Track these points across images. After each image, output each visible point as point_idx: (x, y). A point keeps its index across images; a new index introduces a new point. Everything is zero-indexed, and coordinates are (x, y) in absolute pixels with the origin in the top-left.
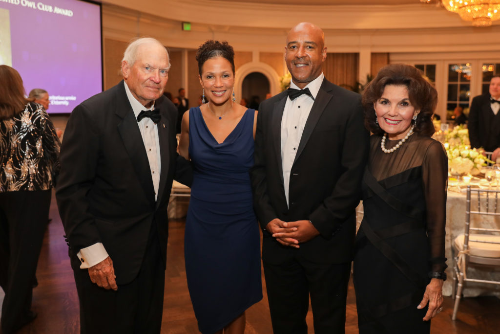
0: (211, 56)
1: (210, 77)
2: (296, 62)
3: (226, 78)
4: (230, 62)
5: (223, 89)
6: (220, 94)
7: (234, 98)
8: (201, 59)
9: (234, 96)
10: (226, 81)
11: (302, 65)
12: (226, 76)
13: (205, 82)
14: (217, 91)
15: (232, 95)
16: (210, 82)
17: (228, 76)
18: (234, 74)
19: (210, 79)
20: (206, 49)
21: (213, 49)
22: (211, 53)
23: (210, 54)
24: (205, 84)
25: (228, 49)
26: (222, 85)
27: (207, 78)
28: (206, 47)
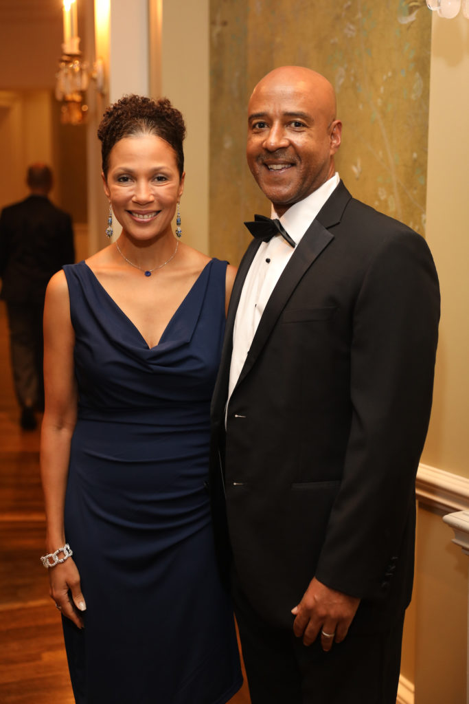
0: (130, 132)
1: (125, 180)
2: (265, 160)
3: (161, 183)
4: (173, 147)
5: (155, 207)
6: (146, 218)
7: (179, 229)
8: (108, 137)
9: (178, 224)
10: (162, 190)
11: (280, 167)
12: (160, 179)
13: (115, 190)
14: (139, 213)
15: (174, 223)
16: (124, 190)
17: (166, 179)
18: (182, 176)
19: (125, 183)
20: (118, 116)
21: (136, 116)
22: (130, 124)
23: (127, 127)
24: (112, 194)
25: (169, 116)
26: (152, 198)
27: (119, 180)
28: (120, 112)
